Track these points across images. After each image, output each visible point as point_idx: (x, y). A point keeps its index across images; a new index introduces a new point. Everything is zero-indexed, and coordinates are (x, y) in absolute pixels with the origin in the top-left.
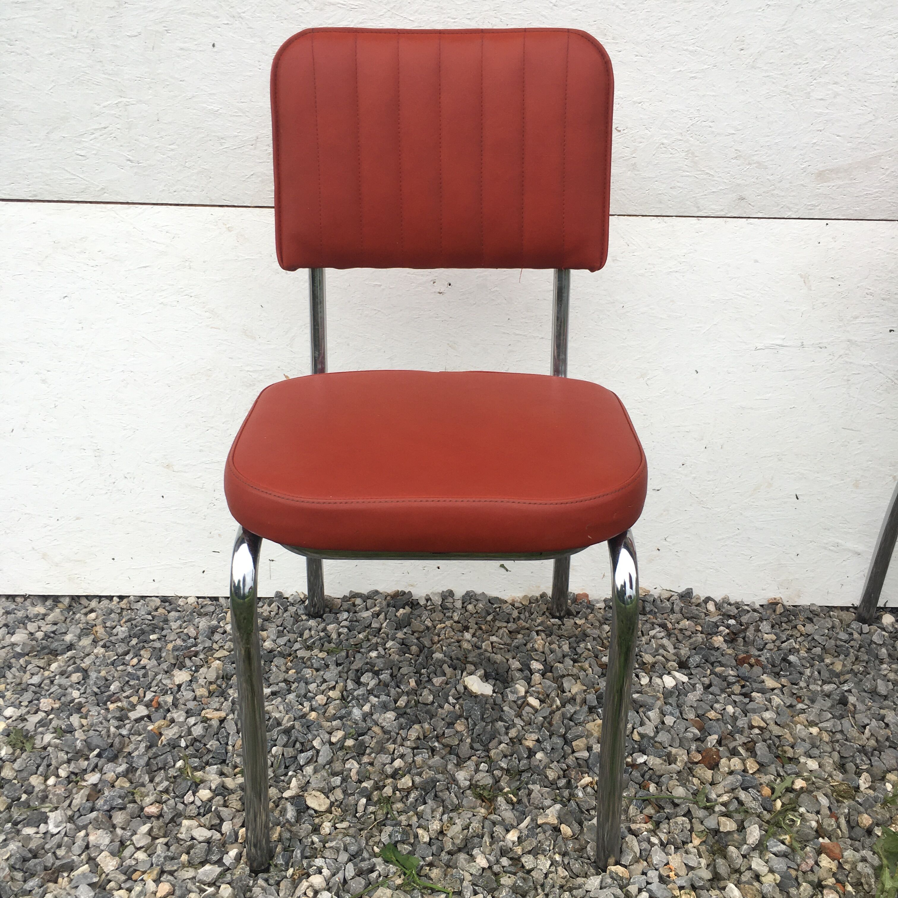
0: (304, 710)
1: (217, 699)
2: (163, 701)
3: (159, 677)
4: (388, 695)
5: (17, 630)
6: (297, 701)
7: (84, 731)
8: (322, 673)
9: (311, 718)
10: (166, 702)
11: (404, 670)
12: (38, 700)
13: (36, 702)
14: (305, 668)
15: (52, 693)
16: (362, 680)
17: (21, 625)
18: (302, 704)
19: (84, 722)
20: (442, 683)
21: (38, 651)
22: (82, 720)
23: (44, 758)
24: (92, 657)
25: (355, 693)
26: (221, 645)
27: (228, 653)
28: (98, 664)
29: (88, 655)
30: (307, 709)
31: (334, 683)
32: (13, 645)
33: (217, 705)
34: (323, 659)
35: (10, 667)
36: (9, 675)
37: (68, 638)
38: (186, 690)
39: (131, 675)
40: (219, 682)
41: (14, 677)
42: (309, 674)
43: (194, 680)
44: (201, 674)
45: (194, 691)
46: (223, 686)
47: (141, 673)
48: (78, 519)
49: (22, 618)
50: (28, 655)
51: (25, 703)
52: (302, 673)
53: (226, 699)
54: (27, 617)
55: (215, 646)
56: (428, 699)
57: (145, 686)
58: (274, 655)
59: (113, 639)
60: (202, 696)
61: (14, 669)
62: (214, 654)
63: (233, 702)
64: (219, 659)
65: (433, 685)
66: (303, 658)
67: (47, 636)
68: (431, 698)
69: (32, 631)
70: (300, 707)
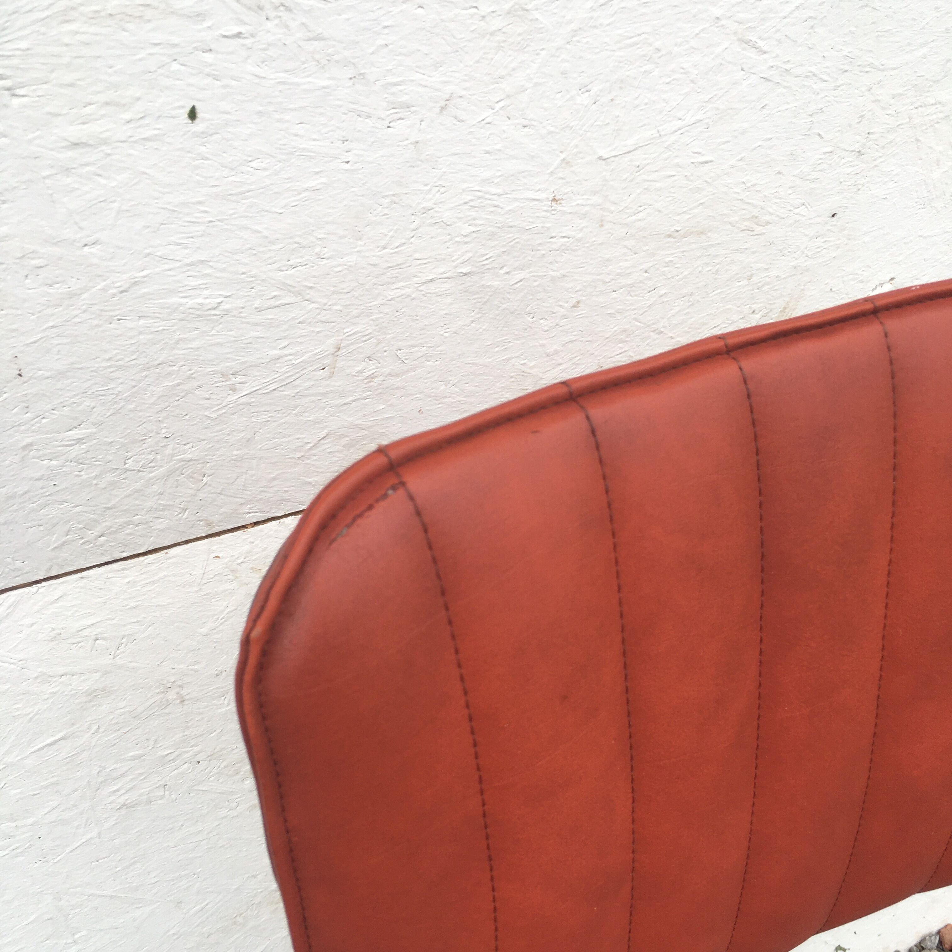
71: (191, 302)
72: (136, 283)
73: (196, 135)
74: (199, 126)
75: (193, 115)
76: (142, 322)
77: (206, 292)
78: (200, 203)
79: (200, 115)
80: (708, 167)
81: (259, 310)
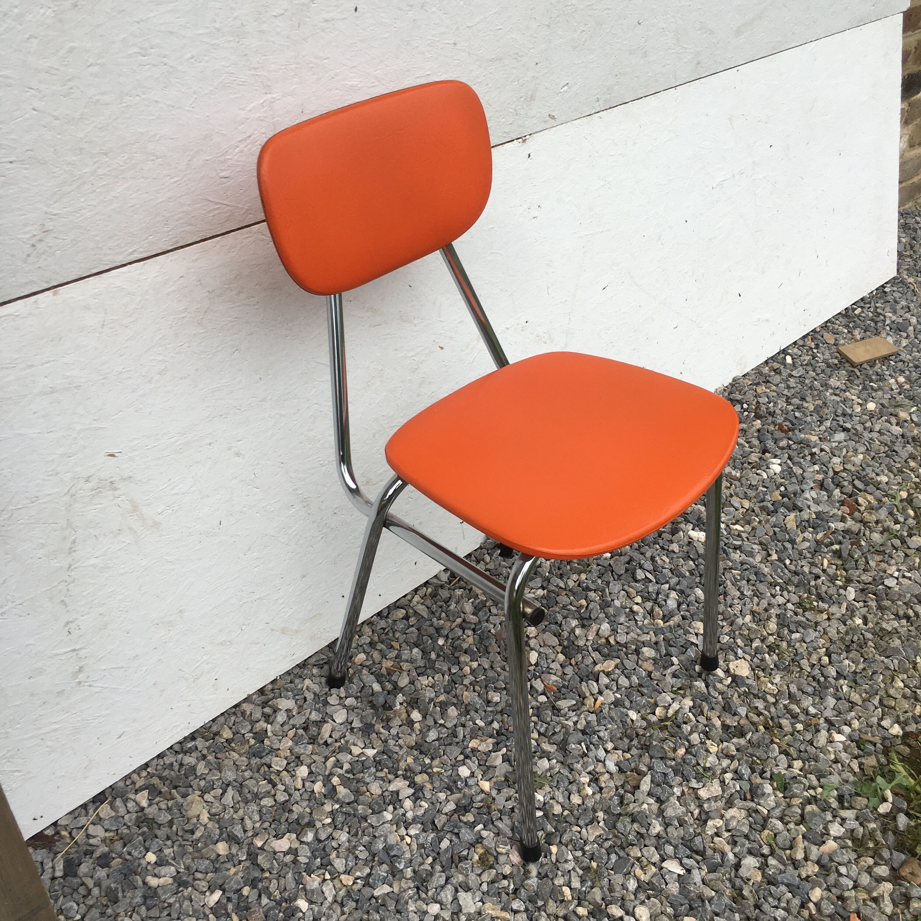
48: (303, 577)
71: (350, 83)
72: (336, 75)
73: (357, 17)
74: (357, 14)
75: (356, 10)
76: (337, 91)
77: (354, 80)
78: (355, 43)
79: (358, 10)
80: (500, 31)
81: (369, 88)
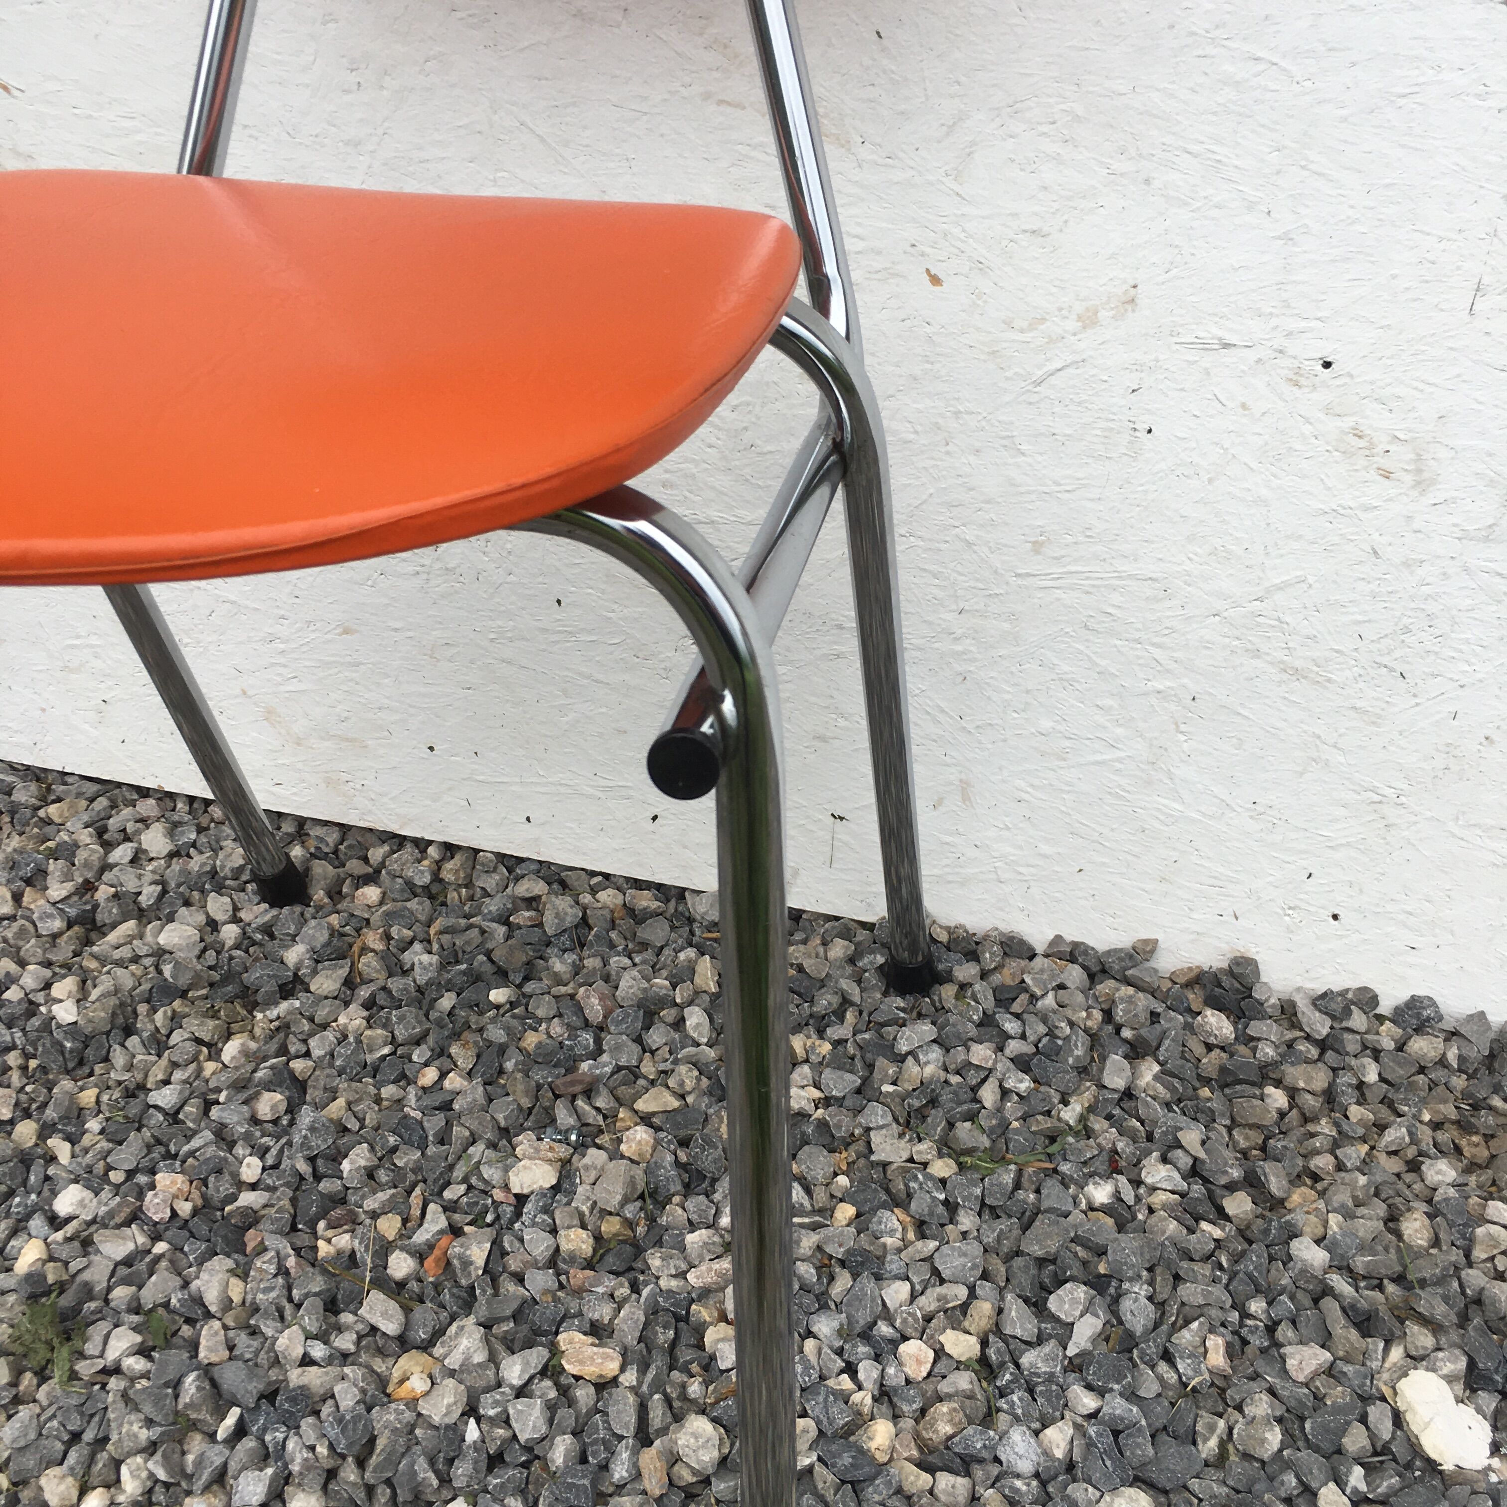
0: (857, 1397)
1: (610, 1282)
2: (460, 1257)
3: (477, 1151)
4: (1132, 1396)
5: (183, 911)
6: (840, 1352)
7: (226, 1328)
8: (933, 1244)
9: (873, 1445)
10: (467, 1263)
11: (1191, 1293)
12: (153, 1172)
13: (142, 1179)
14: (884, 1206)
15: (192, 1154)
16: (1053, 1303)
17: (196, 895)
18: (851, 1369)
19: (236, 1290)
20: (1316, 1374)
21: (211, 985)
22: (234, 1281)
23: (92, 1416)
24: (330, 1035)
25: (1028, 1359)
26: (662, 1067)
27: (675, 1103)
28: (338, 1063)
29: (324, 1026)
30: (864, 1399)
31: (962, 1292)
32: (160, 953)
33: (603, 1312)
34: (943, 1182)
35: (129, 1031)
36: (119, 1057)
37: (294, 955)
38: (534, 1224)
39: (407, 1128)
40: (630, 1211)
41: (130, 1067)
42: (892, 1233)
43: (566, 1185)
44: (587, 1168)
45: (554, 1231)
46: (641, 1230)
47: (434, 1124)
48: (346, 631)
49: (200, 875)
50: (183, 994)
51: (116, 1177)
52: (873, 1226)
53: (635, 1288)
54: (213, 873)
55: (648, 1068)
56: (1263, 1441)
57: (431, 1178)
58: (803, 1134)
59: (396, 984)
60: (572, 1259)
61: (133, 1042)
62: (637, 1096)
63: (653, 1311)
64: (646, 1119)
65: (1284, 1373)
66: (885, 1165)
67: (245, 942)
68: (1274, 1437)
69: (217, 918)
70: (845, 1382)
